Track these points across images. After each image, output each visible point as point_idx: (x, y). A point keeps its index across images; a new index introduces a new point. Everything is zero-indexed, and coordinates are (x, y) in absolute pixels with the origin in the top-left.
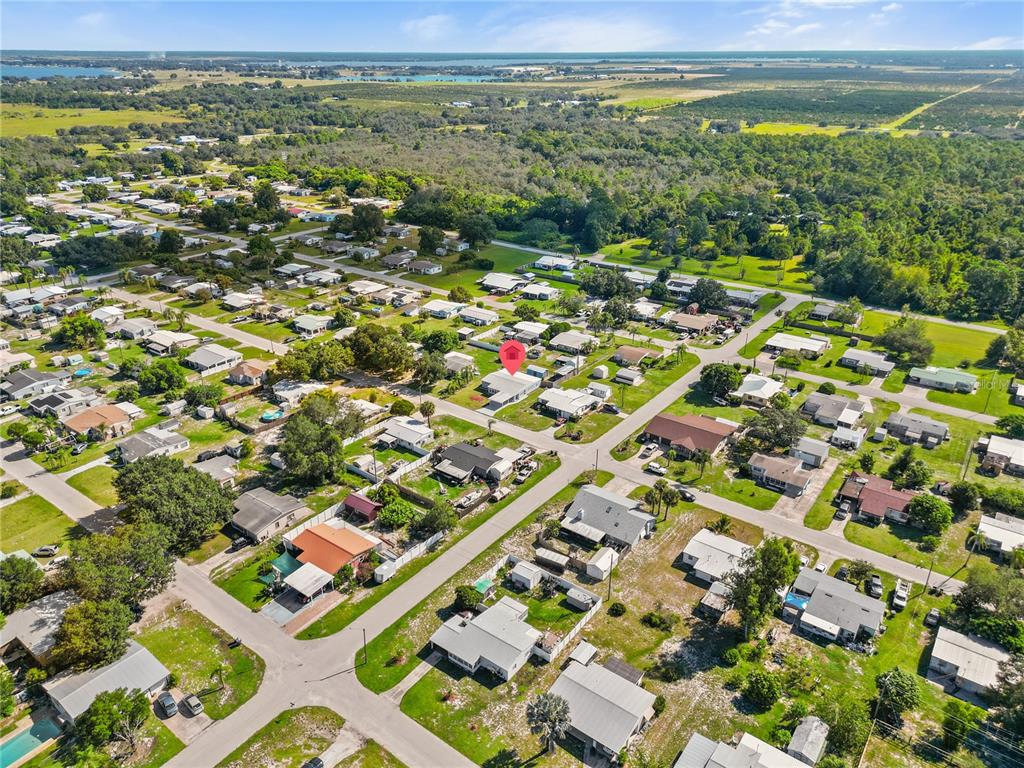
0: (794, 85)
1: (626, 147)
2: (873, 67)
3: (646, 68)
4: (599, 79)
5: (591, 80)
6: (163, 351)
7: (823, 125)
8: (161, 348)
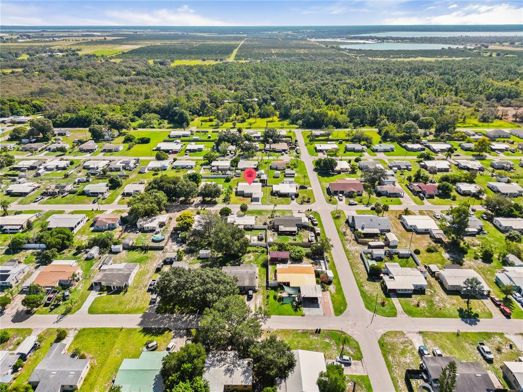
0: (168, 42)
1: (126, 76)
2: (189, 34)
3: (75, 34)
4: (55, 41)
5: (50, 41)
6: (20, 229)
7: (204, 60)
8: (18, 227)
